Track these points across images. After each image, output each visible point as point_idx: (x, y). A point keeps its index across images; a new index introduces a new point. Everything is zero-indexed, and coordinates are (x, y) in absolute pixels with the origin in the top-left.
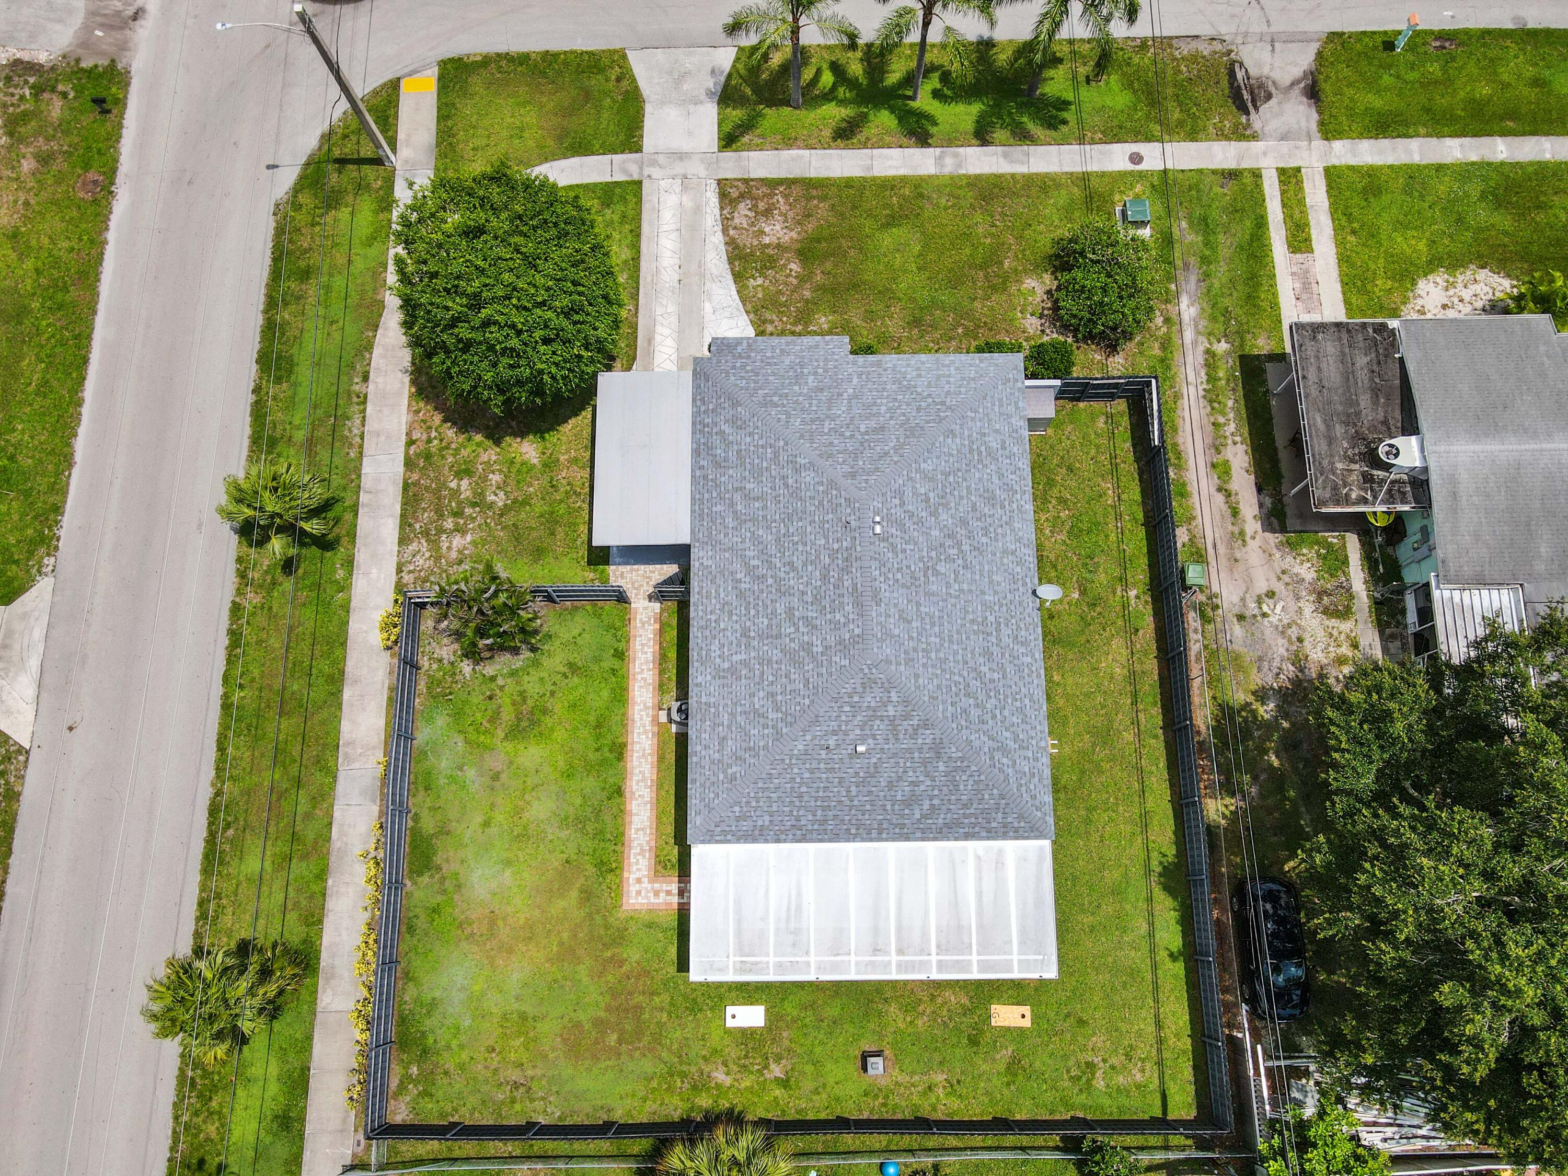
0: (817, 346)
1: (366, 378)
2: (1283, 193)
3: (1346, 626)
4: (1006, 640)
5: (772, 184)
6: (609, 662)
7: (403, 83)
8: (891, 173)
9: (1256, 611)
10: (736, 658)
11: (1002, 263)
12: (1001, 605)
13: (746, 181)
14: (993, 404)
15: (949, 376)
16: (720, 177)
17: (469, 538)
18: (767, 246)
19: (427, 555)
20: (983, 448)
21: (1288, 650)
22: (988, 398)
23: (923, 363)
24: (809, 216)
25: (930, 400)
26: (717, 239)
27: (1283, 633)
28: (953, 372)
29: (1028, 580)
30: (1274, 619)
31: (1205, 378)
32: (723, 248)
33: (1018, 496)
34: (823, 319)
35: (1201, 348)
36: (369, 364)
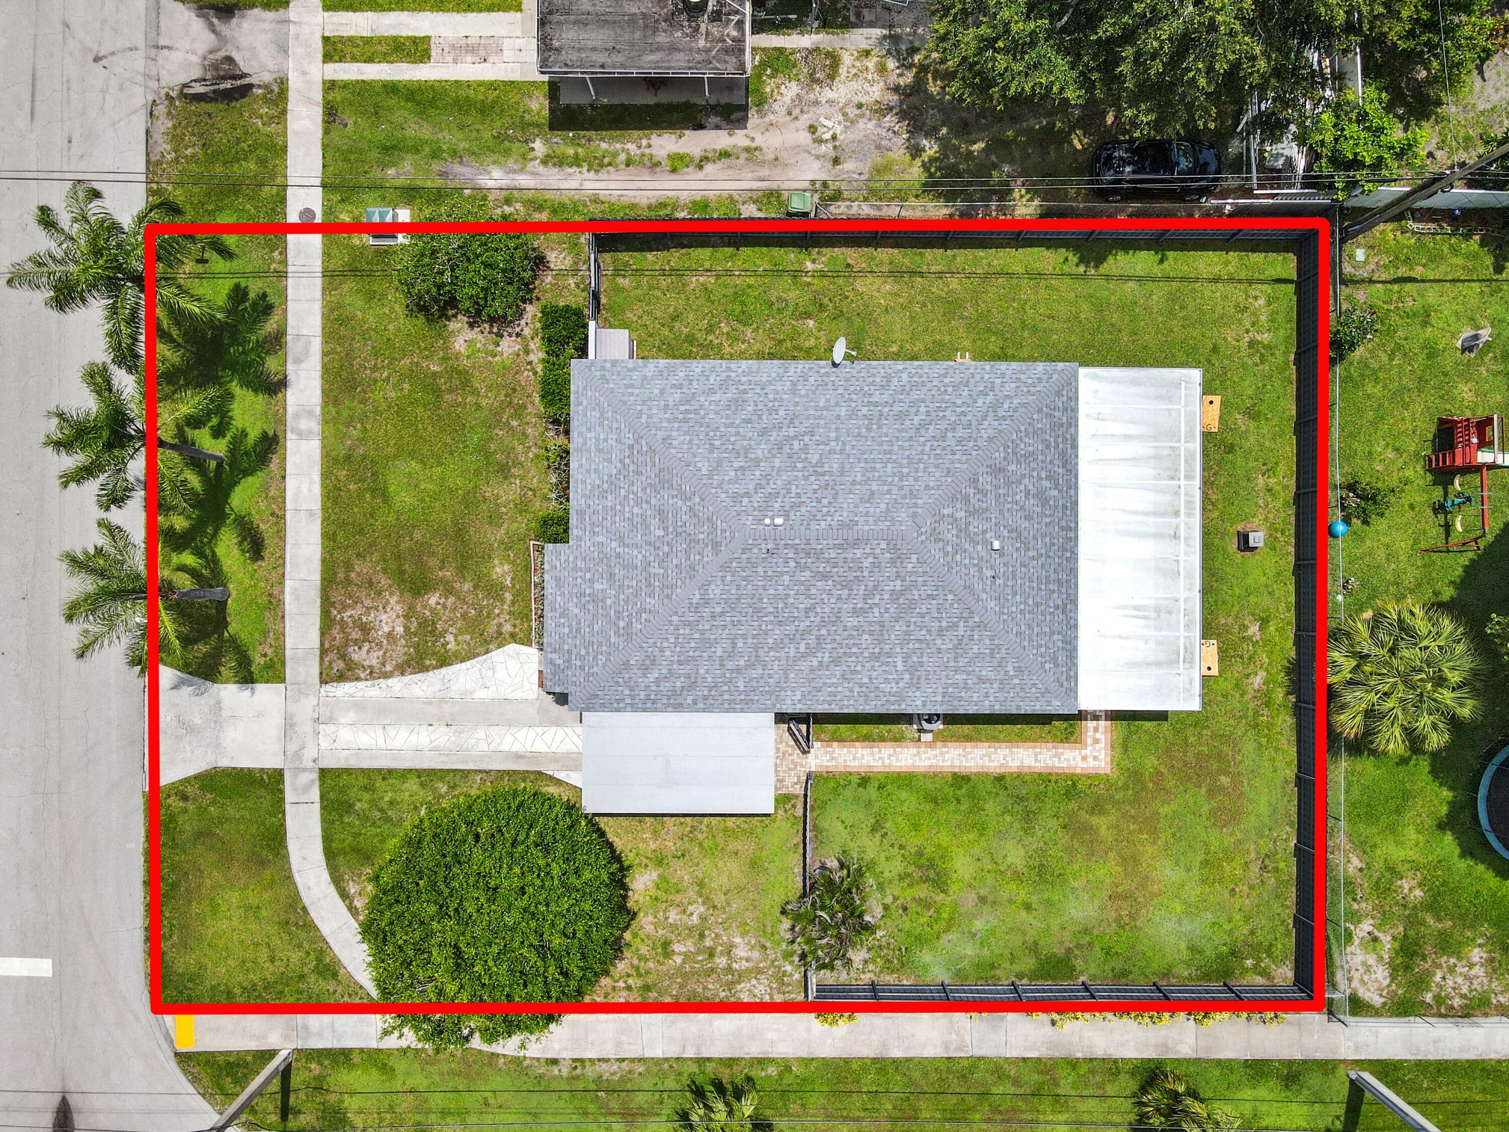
0: (557, 579)
1: (554, 1062)
2: (354, 59)
3: (847, 59)
4: (885, 398)
5: (327, 622)
6: (872, 792)
7: (182, 1049)
8: (317, 489)
9: (830, 145)
10: (900, 667)
11: (434, 375)
12: (851, 400)
13: (323, 652)
14: (632, 394)
15: (598, 439)
16: (317, 681)
17: (738, 940)
18: (407, 629)
19: (754, 982)
20: (682, 408)
21: (870, 120)
22: (625, 399)
23: (581, 466)
24: (371, 584)
25: (627, 461)
26: (397, 685)
27: (852, 122)
28: (593, 434)
29: (823, 371)
30: (839, 129)
31: (575, 169)
32: (407, 678)
33: (733, 375)
34: (498, 570)
35: (541, 169)
36: (538, 1059)
